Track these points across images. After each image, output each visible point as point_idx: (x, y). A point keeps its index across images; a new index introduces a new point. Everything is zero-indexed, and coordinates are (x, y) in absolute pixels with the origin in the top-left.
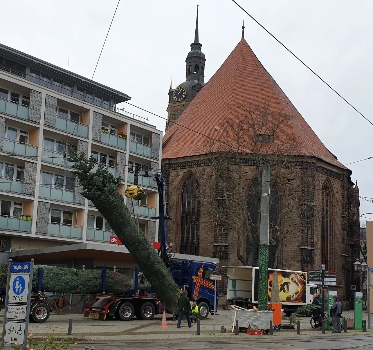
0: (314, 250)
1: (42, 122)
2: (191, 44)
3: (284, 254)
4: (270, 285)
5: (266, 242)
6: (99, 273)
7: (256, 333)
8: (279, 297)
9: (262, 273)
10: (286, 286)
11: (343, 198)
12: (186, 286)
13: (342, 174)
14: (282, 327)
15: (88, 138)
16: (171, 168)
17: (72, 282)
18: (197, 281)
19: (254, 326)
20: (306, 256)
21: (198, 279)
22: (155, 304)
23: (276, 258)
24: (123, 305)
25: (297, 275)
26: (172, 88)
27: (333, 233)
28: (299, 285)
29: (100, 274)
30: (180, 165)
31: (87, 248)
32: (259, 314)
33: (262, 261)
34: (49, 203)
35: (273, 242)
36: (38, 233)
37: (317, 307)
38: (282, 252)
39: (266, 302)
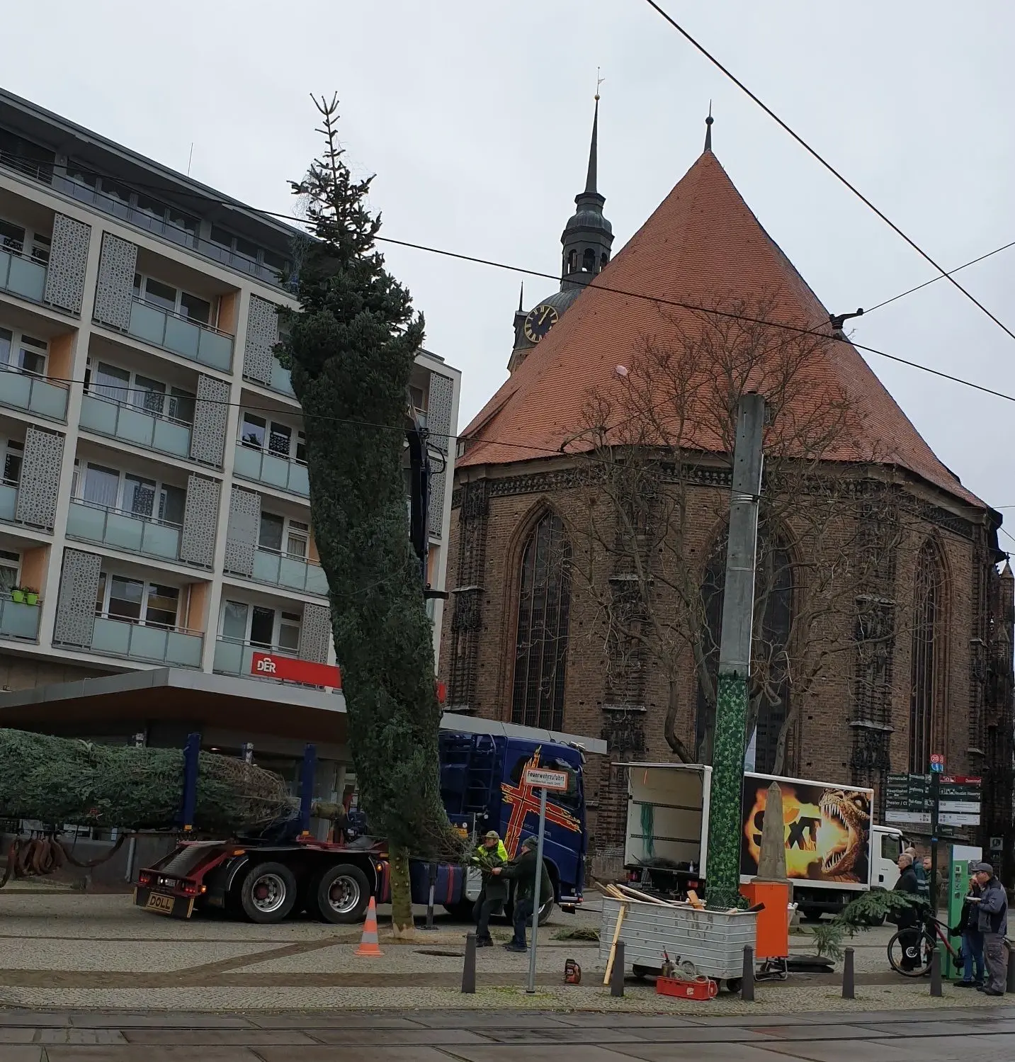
0: (892, 732)
1: (86, 313)
2: (577, 196)
3: (804, 741)
4: (759, 825)
5: (743, 665)
6: (175, 761)
7: (690, 991)
8: (784, 861)
9: (723, 772)
10: (806, 830)
11: (976, 591)
12: (479, 814)
13: (974, 521)
14: (790, 964)
15: (230, 373)
16: (495, 493)
17: (71, 785)
18: (515, 801)
19: (685, 962)
20: (868, 748)
21: (520, 793)
22: (369, 871)
23: (781, 750)
24: (257, 870)
25: (841, 797)
26: (523, 309)
27: (944, 686)
28: (847, 828)
29: (175, 765)
30: (518, 483)
31: (171, 684)
32: (703, 920)
33: (725, 731)
34: (98, 555)
35: (773, 698)
36: (59, 642)
37: (911, 898)
38: (800, 735)
39: (732, 875)
